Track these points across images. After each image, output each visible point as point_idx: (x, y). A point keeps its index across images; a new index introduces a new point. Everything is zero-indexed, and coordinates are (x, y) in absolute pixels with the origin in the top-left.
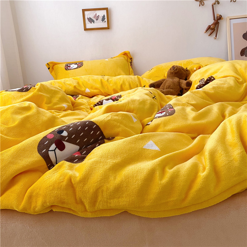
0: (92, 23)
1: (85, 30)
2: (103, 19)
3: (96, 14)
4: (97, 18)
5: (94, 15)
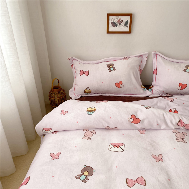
0: (115, 27)
1: (107, 33)
2: (126, 24)
3: (120, 19)
4: (121, 22)
5: (118, 20)
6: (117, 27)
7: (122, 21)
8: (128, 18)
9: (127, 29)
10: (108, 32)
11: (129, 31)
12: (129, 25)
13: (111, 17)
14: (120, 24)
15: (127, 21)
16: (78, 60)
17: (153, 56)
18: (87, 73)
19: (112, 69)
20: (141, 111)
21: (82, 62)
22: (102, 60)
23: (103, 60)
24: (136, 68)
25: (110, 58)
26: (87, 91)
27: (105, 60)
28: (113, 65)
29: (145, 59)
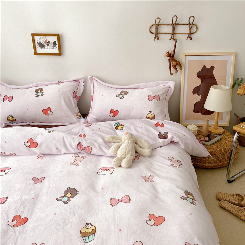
0: (43, 48)
2: (54, 45)
3: (47, 40)
4: (48, 43)
5: (45, 40)
6: (45, 48)
7: (49, 41)
8: (55, 39)
9: (56, 51)
10: (36, 54)
11: (58, 53)
12: (57, 46)
13: (36, 37)
14: (48, 45)
15: (55, 41)
16: (4, 84)
17: (89, 80)
18: (11, 99)
19: (40, 94)
20: (42, 134)
21: (10, 86)
22: (32, 84)
23: (34, 84)
24: (68, 93)
25: (42, 83)
26: (10, 119)
27: (36, 84)
28: (42, 90)
29: (82, 84)
